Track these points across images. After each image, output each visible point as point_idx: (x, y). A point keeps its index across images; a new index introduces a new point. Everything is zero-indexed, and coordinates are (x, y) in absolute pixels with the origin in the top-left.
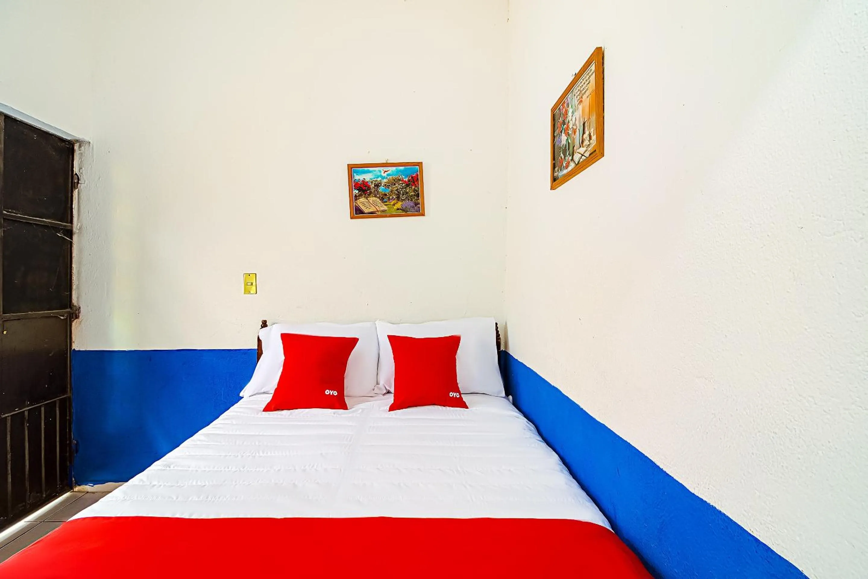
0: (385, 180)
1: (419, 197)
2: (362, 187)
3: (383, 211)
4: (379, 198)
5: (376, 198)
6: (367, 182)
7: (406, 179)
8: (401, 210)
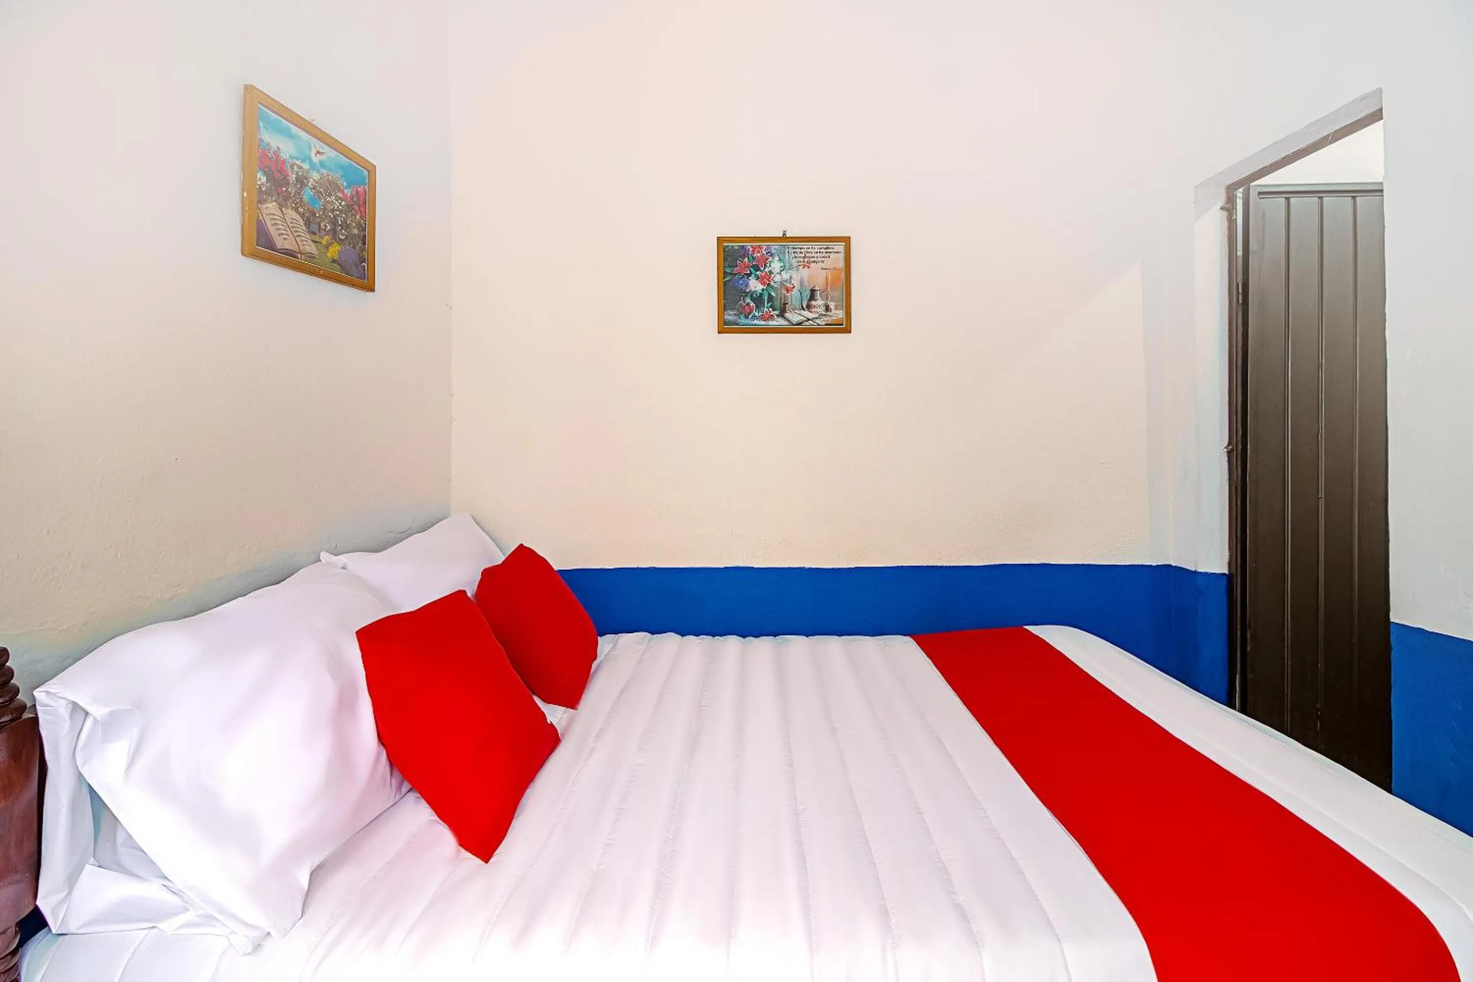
0: (315, 176)
1: (365, 245)
2: (275, 171)
3: (311, 257)
4: (302, 215)
5: (298, 216)
6: (284, 162)
7: (348, 192)
8: (339, 265)
